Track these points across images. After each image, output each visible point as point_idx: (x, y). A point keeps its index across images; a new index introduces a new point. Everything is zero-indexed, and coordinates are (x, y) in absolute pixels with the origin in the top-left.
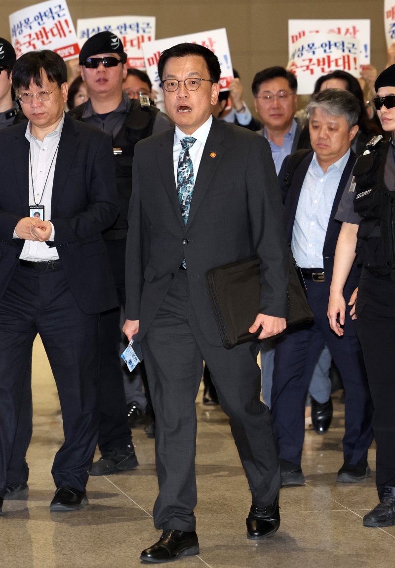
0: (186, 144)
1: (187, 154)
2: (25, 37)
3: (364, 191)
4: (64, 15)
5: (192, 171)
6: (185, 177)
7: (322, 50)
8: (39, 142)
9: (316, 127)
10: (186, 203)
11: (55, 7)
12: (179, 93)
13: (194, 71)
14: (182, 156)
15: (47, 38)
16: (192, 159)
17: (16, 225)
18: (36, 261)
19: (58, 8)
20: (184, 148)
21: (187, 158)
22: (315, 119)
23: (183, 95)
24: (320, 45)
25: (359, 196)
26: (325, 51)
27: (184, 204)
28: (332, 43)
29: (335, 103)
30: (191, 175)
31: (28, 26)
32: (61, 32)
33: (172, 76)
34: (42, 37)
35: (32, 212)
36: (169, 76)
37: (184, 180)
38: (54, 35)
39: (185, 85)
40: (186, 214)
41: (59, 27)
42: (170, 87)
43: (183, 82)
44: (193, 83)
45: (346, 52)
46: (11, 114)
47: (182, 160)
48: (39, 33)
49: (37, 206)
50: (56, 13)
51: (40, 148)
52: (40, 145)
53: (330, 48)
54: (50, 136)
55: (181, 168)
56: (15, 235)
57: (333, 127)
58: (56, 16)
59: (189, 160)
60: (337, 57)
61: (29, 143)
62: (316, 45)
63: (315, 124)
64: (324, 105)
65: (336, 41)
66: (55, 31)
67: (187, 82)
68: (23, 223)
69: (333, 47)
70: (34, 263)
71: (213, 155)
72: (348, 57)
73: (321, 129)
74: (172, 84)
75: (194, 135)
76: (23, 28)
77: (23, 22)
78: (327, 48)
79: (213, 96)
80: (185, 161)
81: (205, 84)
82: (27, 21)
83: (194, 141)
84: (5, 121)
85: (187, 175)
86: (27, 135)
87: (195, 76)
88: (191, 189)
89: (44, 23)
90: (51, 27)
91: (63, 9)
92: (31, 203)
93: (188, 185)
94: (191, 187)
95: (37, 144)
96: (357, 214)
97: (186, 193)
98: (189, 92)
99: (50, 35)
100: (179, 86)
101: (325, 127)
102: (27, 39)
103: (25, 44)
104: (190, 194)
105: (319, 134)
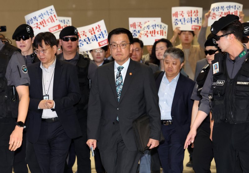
0: (119, 69)
1: (120, 73)
2: (34, 24)
3: (201, 88)
4: (53, 13)
5: (122, 80)
6: (119, 83)
7: (152, 28)
8: (46, 69)
9: (167, 63)
10: (119, 93)
11: (49, 10)
12: (117, 50)
13: (124, 40)
14: (118, 74)
15: (46, 23)
16: (122, 75)
17: (39, 103)
18: (46, 118)
19: (51, 10)
20: (119, 71)
21: (120, 75)
22: (167, 60)
23: (119, 50)
24: (151, 26)
25: (199, 90)
26: (153, 28)
27: (118, 93)
28: (157, 25)
29: (176, 53)
30: (122, 82)
31: (36, 20)
32: (52, 20)
33: (115, 42)
34: (43, 23)
35: (44, 98)
36: (113, 42)
37: (119, 84)
38: (49, 22)
39: (120, 46)
40: (119, 98)
41: (51, 18)
42: (114, 47)
43: (119, 45)
44: (123, 45)
45: (162, 29)
46: (33, 56)
47: (118, 76)
48: (41, 22)
49: (47, 95)
50: (50, 12)
51: (46, 71)
52: (47, 70)
53: (155, 27)
54: (51, 66)
55: (118, 79)
56: (39, 108)
57: (175, 63)
58: (50, 14)
59: (121, 75)
60: (158, 30)
61: (42, 70)
62: (150, 26)
63: (167, 62)
64: (172, 54)
65: (158, 24)
66: (50, 20)
67: (121, 45)
68: (42, 102)
69: (157, 27)
70: (45, 119)
71: (131, 74)
72: (163, 31)
73: (169, 64)
74: (114, 46)
75: (123, 66)
76: (33, 21)
77: (33, 18)
78: (154, 27)
79: (131, 50)
80: (119, 76)
81: (128, 45)
82: (35, 18)
83: (123, 68)
84: (30, 58)
85: (120, 82)
86: (41, 67)
87: (124, 43)
88: (122, 88)
89: (44, 18)
90: (47, 19)
91: (53, 11)
92: (44, 94)
93: (120, 86)
94: (121, 87)
95: (45, 70)
96: (198, 97)
97: (119, 89)
98: (122, 49)
99: (47, 22)
100: (117, 46)
101: (171, 63)
102: (36, 25)
103: (35, 27)
104: (121, 90)
105: (169, 66)
